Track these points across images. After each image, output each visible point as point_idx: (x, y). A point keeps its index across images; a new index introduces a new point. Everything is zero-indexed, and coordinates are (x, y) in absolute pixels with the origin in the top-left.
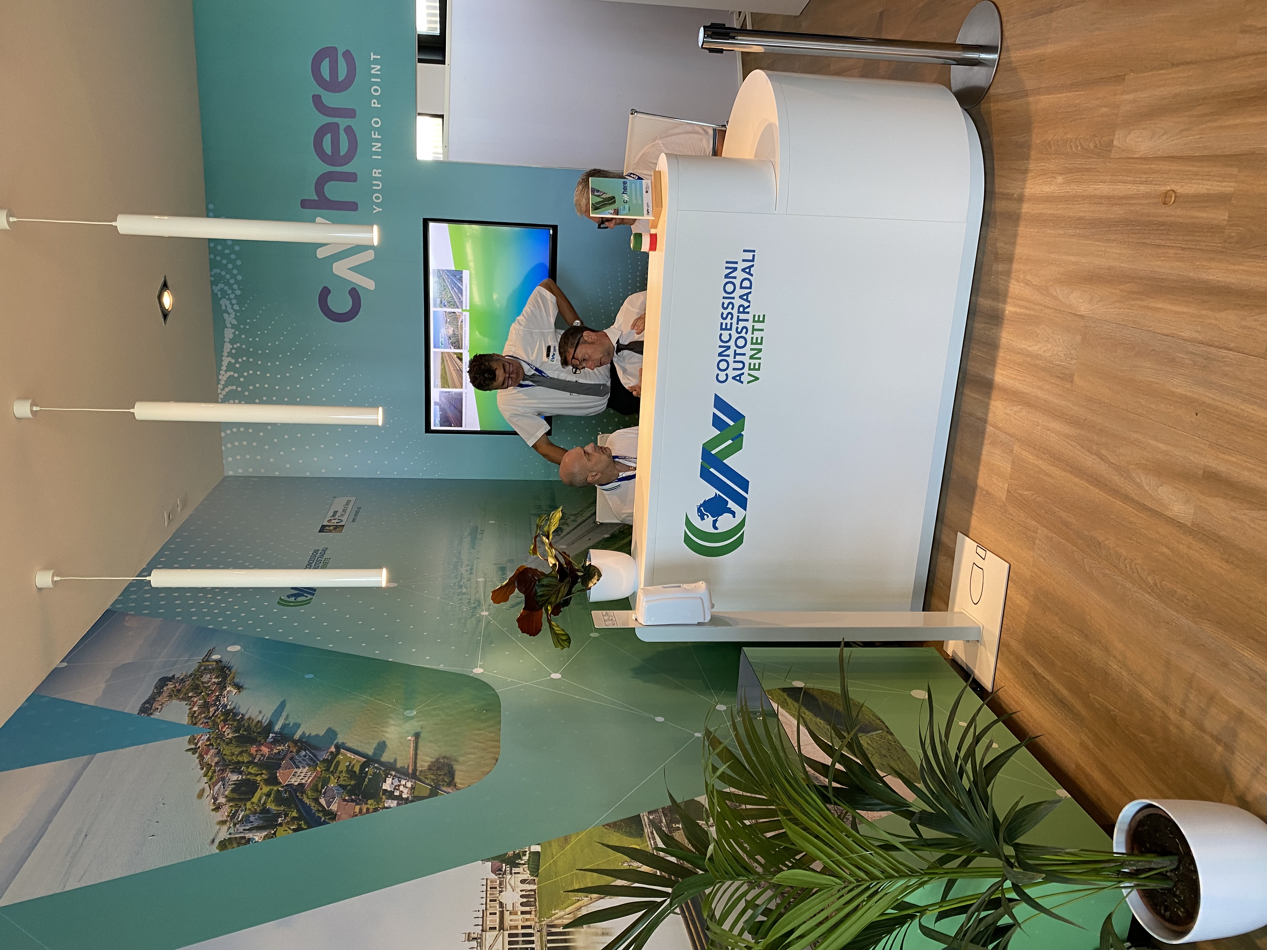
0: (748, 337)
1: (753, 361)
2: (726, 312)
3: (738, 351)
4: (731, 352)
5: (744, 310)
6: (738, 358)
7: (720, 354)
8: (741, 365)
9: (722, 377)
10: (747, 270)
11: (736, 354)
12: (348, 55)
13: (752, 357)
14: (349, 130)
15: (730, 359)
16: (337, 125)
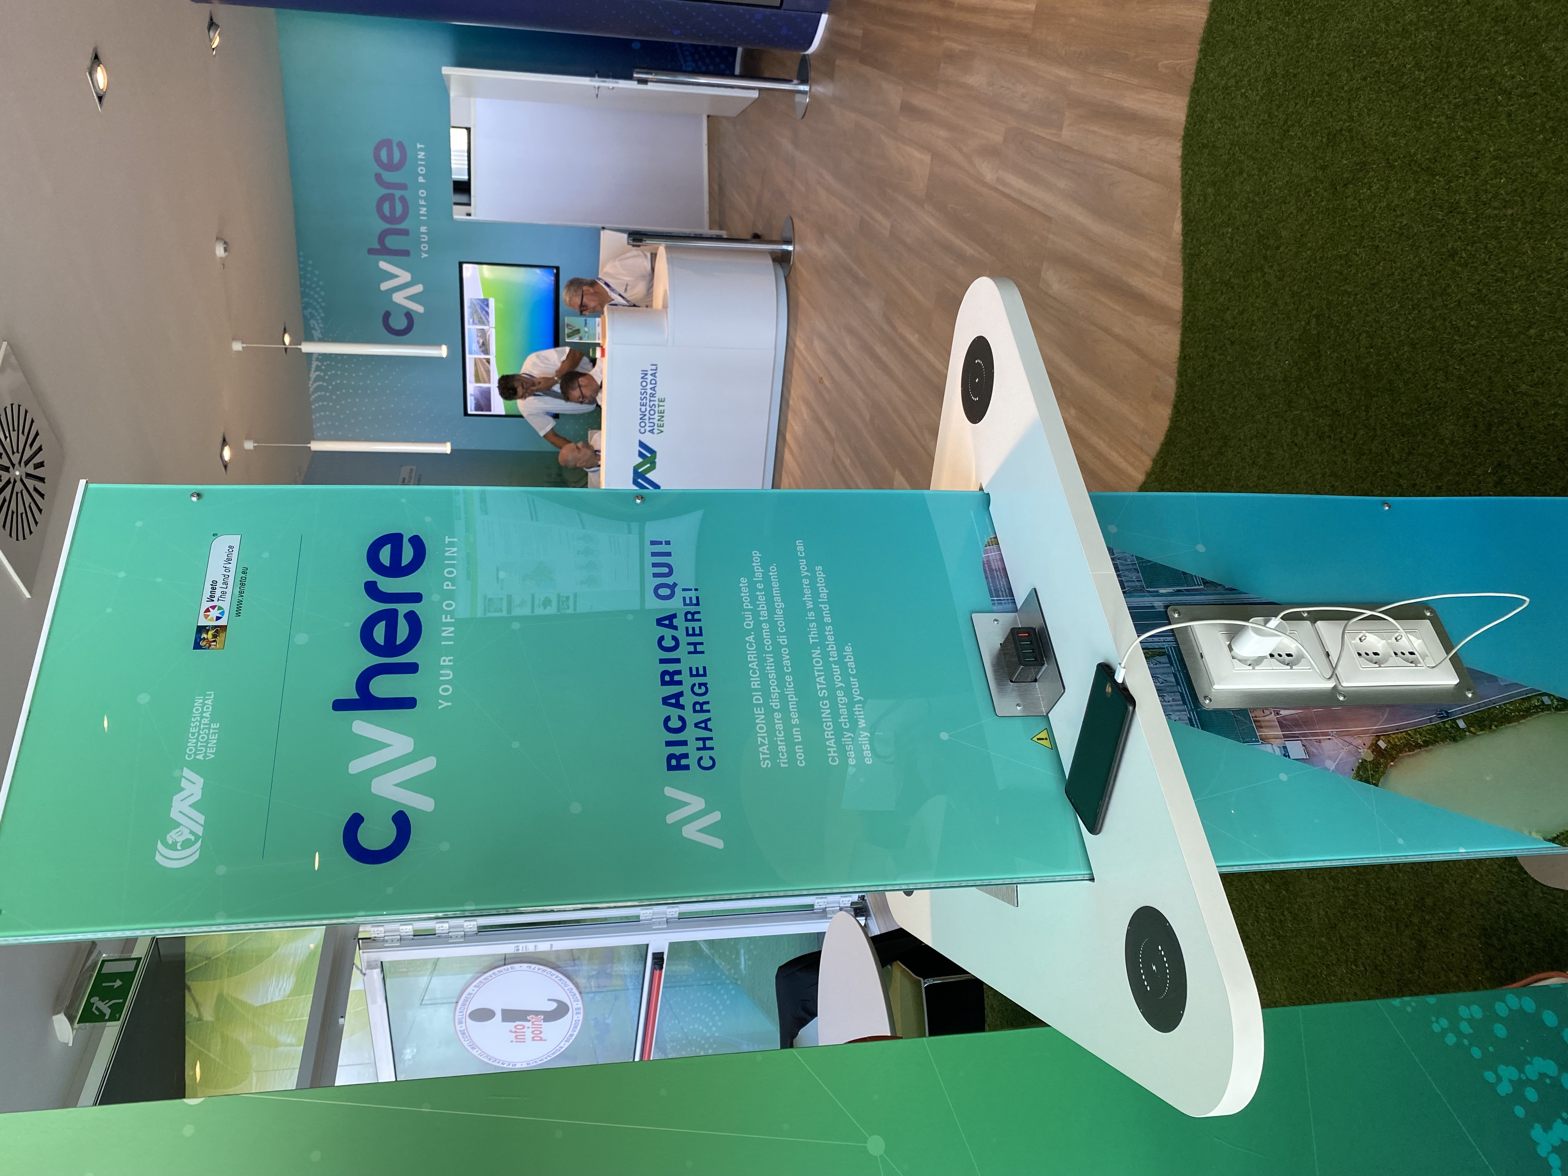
0: (656, 409)
1: (660, 422)
2: (643, 397)
3: (651, 417)
4: (647, 417)
5: (652, 395)
6: (651, 421)
7: (641, 419)
8: (652, 425)
9: (642, 430)
10: (654, 375)
11: (650, 419)
12: (400, 145)
13: (659, 420)
14: (403, 199)
15: (647, 421)
16: (393, 195)
